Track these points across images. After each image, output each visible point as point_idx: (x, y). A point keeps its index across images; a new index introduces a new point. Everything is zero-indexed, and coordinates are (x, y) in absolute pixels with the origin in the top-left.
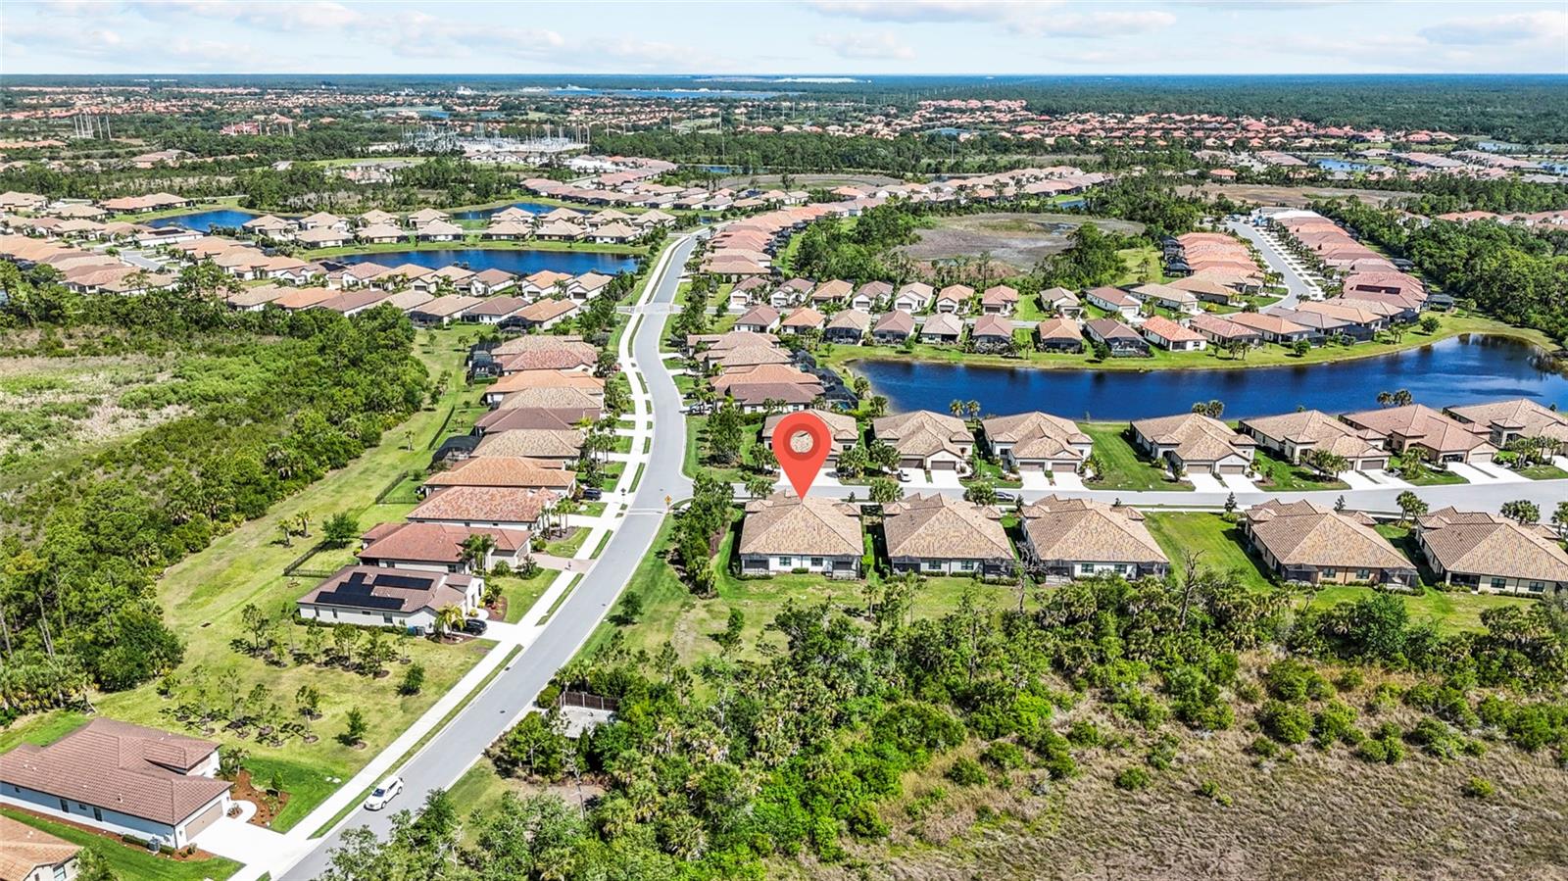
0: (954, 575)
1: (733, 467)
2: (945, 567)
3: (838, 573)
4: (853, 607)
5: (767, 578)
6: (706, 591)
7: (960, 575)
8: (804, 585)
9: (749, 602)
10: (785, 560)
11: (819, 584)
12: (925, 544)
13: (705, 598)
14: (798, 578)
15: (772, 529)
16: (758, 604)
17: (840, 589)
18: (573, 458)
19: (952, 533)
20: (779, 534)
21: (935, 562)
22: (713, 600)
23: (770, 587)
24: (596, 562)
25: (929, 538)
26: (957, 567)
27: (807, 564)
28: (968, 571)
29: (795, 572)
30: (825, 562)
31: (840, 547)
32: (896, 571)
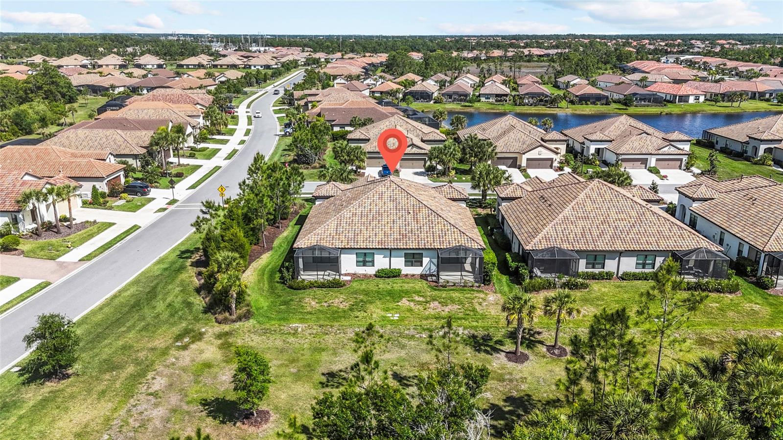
0: (626, 277)
1: (315, 168)
2: (610, 266)
3: (450, 276)
4: (481, 333)
5: (336, 285)
6: (228, 309)
7: (635, 277)
8: (395, 296)
9: (300, 327)
10: (365, 257)
11: (418, 293)
12: (579, 231)
13: (225, 321)
14: (384, 285)
15: (346, 213)
16: (316, 329)
17: (453, 301)
18: (135, 157)
19: (615, 216)
20: (356, 219)
21: (596, 257)
22: (237, 325)
23: (339, 301)
24: (87, 264)
25: (581, 223)
26: (629, 265)
27: (398, 263)
28: (647, 270)
29: (380, 275)
30: (426, 261)
31: (449, 237)
32: (537, 271)
